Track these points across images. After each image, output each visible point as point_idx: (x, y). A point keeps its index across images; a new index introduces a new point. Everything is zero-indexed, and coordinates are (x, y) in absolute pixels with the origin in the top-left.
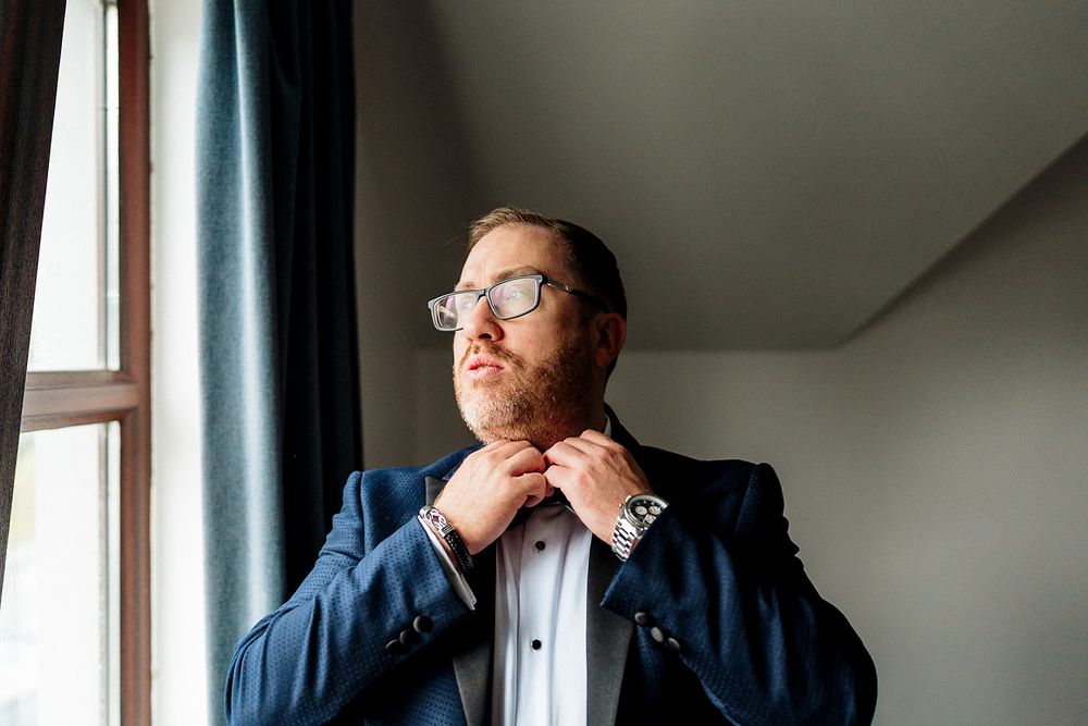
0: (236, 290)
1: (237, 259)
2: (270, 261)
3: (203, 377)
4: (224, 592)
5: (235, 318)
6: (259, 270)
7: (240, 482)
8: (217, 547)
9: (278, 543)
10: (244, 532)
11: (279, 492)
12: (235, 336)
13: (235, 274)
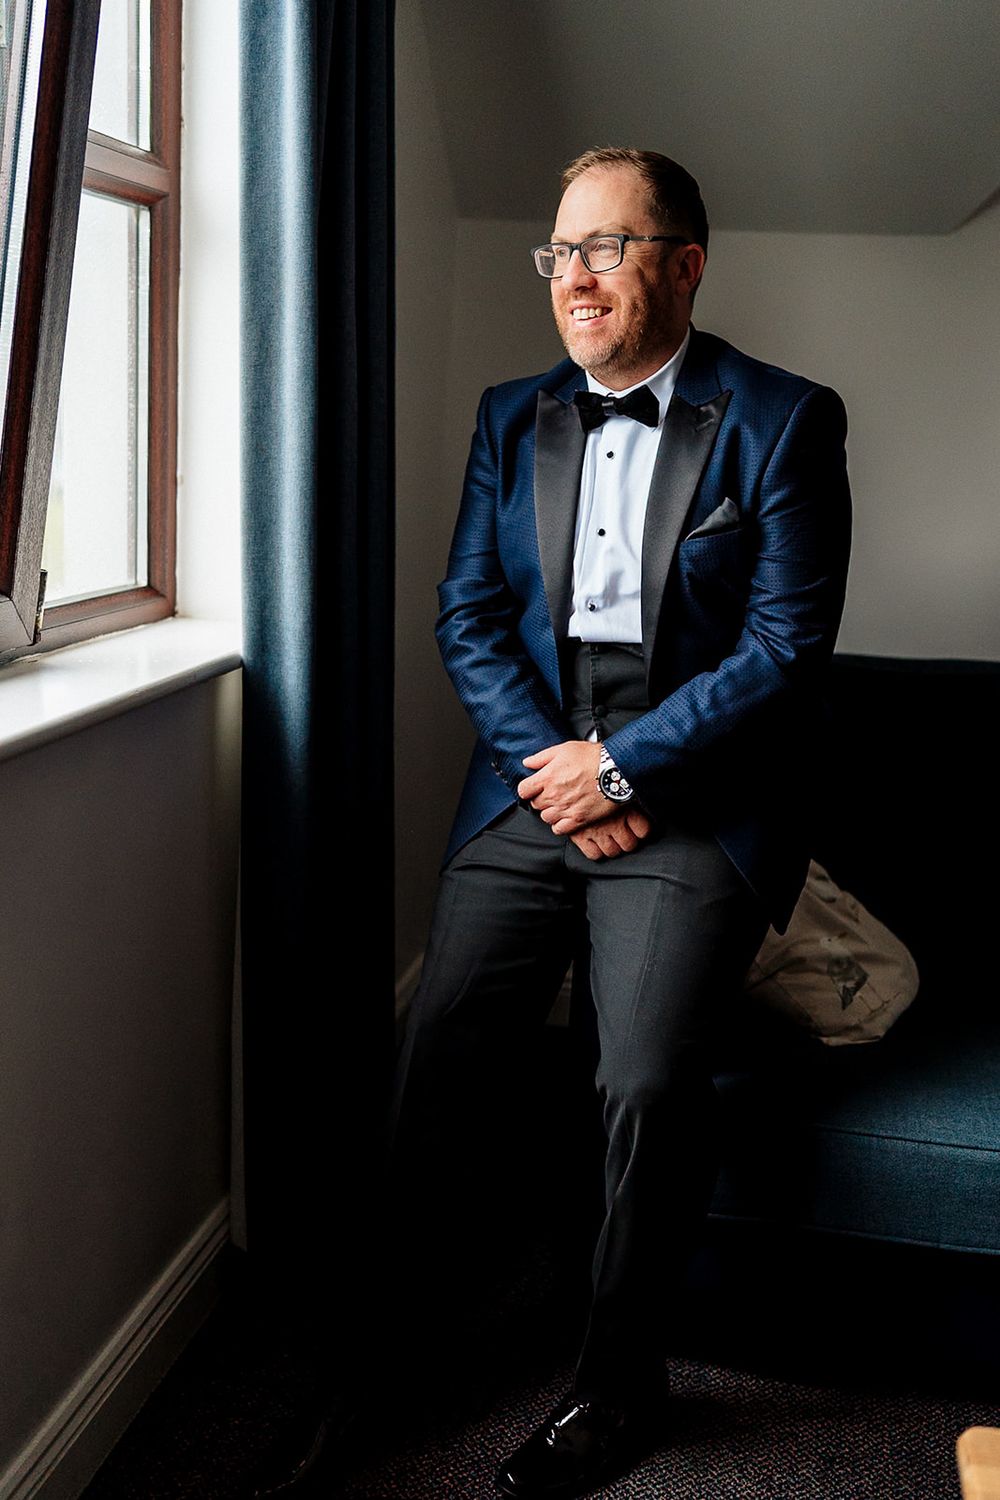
0: (278, 46)
1: (279, 15)
2: (311, 14)
3: (244, 137)
4: (259, 356)
5: (276, 78)
6: (301, 23)
7: (277, 248)
8: (253, 311)
9: (312, 308)
10: (279, 299)
11: (313, 256)
12: (276, 97)
13: (277, 29)
